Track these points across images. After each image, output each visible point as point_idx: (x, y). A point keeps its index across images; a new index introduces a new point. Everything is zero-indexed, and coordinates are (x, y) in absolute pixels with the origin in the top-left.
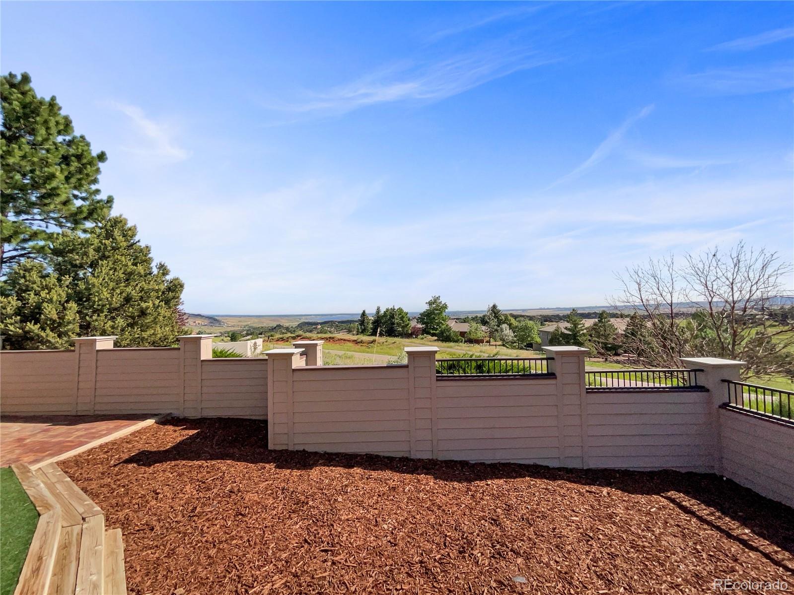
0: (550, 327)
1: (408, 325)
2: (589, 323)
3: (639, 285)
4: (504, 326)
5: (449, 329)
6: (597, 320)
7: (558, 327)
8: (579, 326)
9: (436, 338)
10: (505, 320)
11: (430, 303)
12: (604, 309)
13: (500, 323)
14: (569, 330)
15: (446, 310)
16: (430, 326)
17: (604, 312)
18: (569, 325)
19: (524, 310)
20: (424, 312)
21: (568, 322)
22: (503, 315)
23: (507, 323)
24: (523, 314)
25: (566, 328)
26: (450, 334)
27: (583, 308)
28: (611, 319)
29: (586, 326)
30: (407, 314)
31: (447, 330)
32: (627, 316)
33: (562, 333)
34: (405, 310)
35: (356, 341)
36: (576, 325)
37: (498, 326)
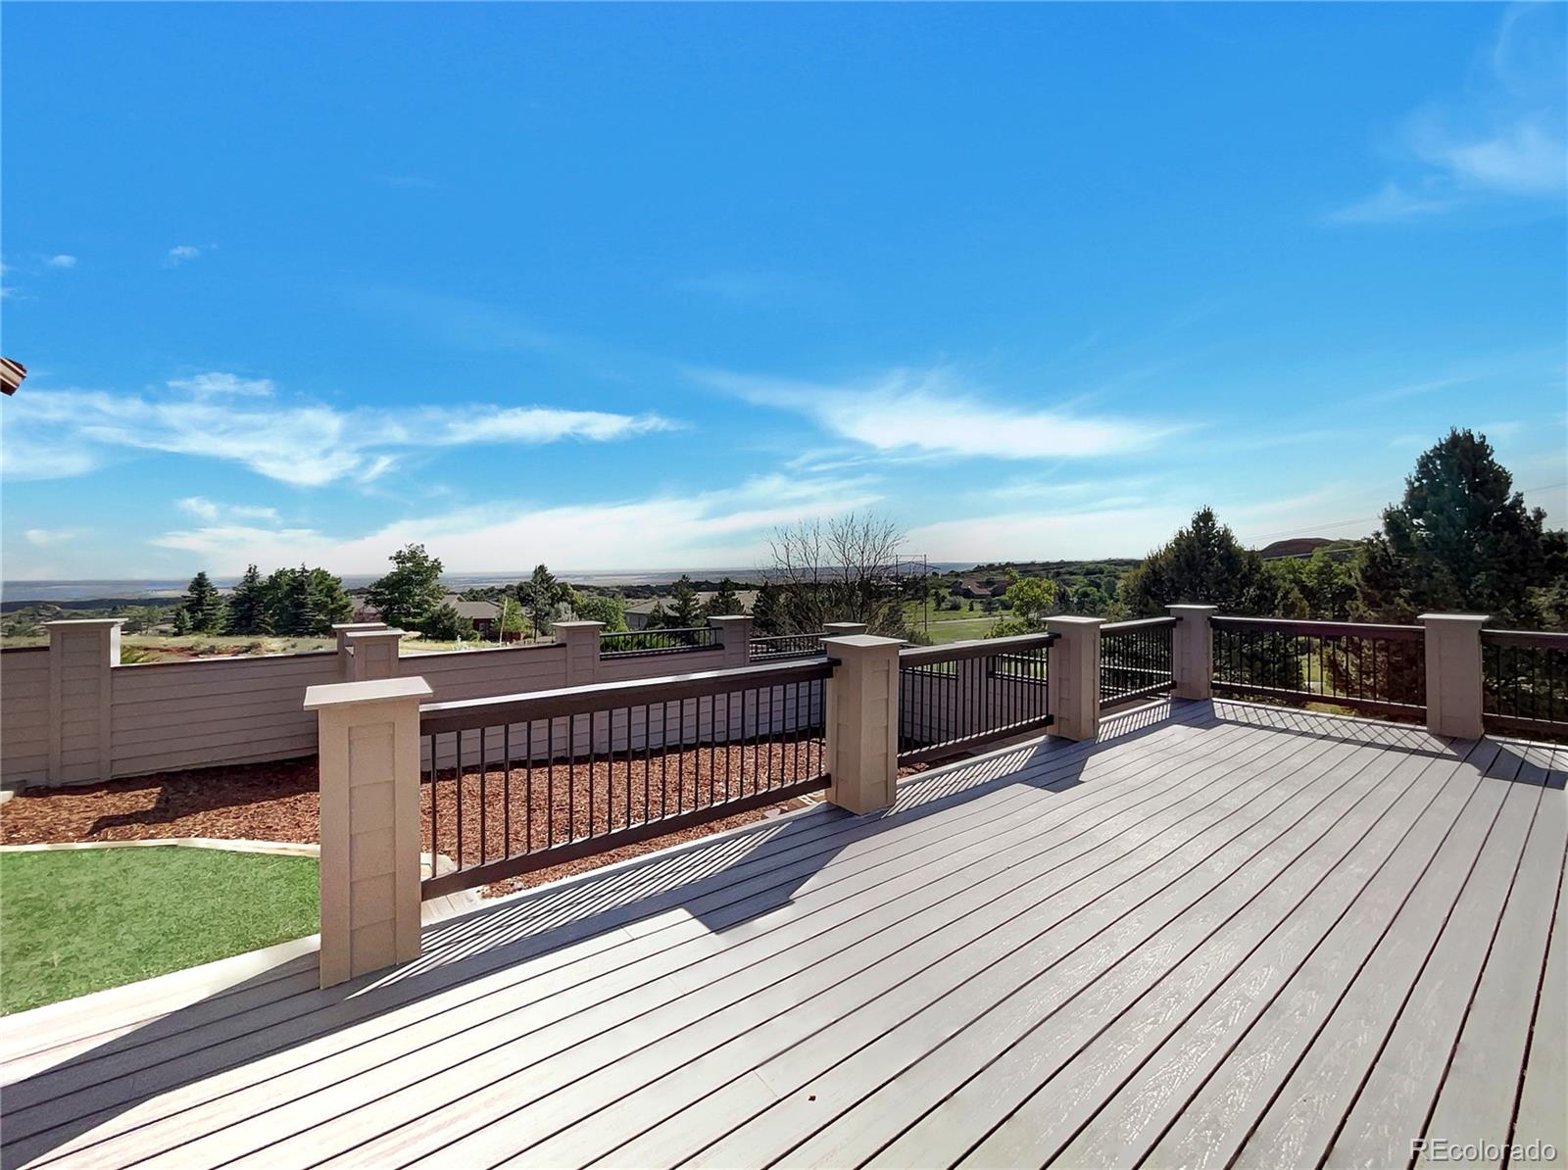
0: (646, 607)
1: (346, 607)
2: (703, 597)
3: (787, 549)
4: (563, 606)
5: (449, 614)
6: (717, 593)
7: (659, 606)
8: (691, 603)
9: (418, 634)
10: (563, 595)
11: (400, 558)
12: (726, 576)
13: (555, 599)
14: (677, 609)
15: (440, 575)
16: (399, 609)
17: (727, 581)
18: (675, 602)
19: (587, 577)
20: (387, 578)
21: (675, 597)
22: (559, 585)
23: (566, 600)
24: (586, 584)
25: (671, 607)
26: (453, 623)
27: (697, 573)
28: (737, 592)
29: (701, 603)
30: (338, 581)
31: (446, 615)
32: (755, 587)
33: (665, 615)
34: (334, 573)
35: (191, 649)
36: (686, 601)
37: (552, 605)
